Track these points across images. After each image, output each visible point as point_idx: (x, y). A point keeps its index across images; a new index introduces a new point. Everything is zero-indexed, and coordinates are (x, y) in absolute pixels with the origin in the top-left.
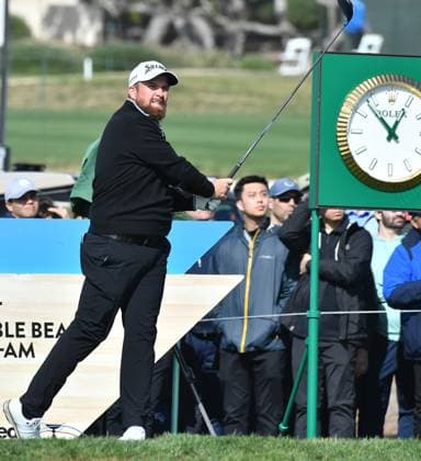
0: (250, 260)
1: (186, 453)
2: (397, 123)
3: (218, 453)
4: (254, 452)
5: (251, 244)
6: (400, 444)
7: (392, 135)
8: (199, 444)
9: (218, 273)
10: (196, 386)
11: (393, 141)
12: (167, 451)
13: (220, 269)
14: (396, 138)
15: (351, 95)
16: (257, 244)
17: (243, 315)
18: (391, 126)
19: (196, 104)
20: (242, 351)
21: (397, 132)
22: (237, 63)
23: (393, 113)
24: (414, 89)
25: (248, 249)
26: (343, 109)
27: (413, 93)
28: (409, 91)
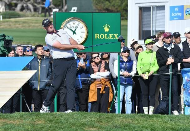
0: (40, 66)
1: (21, 117)
2: (75, 30)
3: (29, 117)
4: (38, 116)
5: (40, 62)
6: (76, 113)
7: (74, 33)
8: (24, 114)
9: (31, 70)
10: (25, 99)
11: (74, 34)
12: (16, 117)
13: (32, 69)
14: (76, 33)
15: (63, 23)
16: (41, 62)
17: (38, 80)
18: (74, 31)
19: (29, 26)
20: (38, 90)
21: (76, 32)
22: (40, 15)
23: (74, 27)
24: (80, 21)
25: (39, 63)
26: (61, 26)
27: (80, 22)
28: (78, 21)
